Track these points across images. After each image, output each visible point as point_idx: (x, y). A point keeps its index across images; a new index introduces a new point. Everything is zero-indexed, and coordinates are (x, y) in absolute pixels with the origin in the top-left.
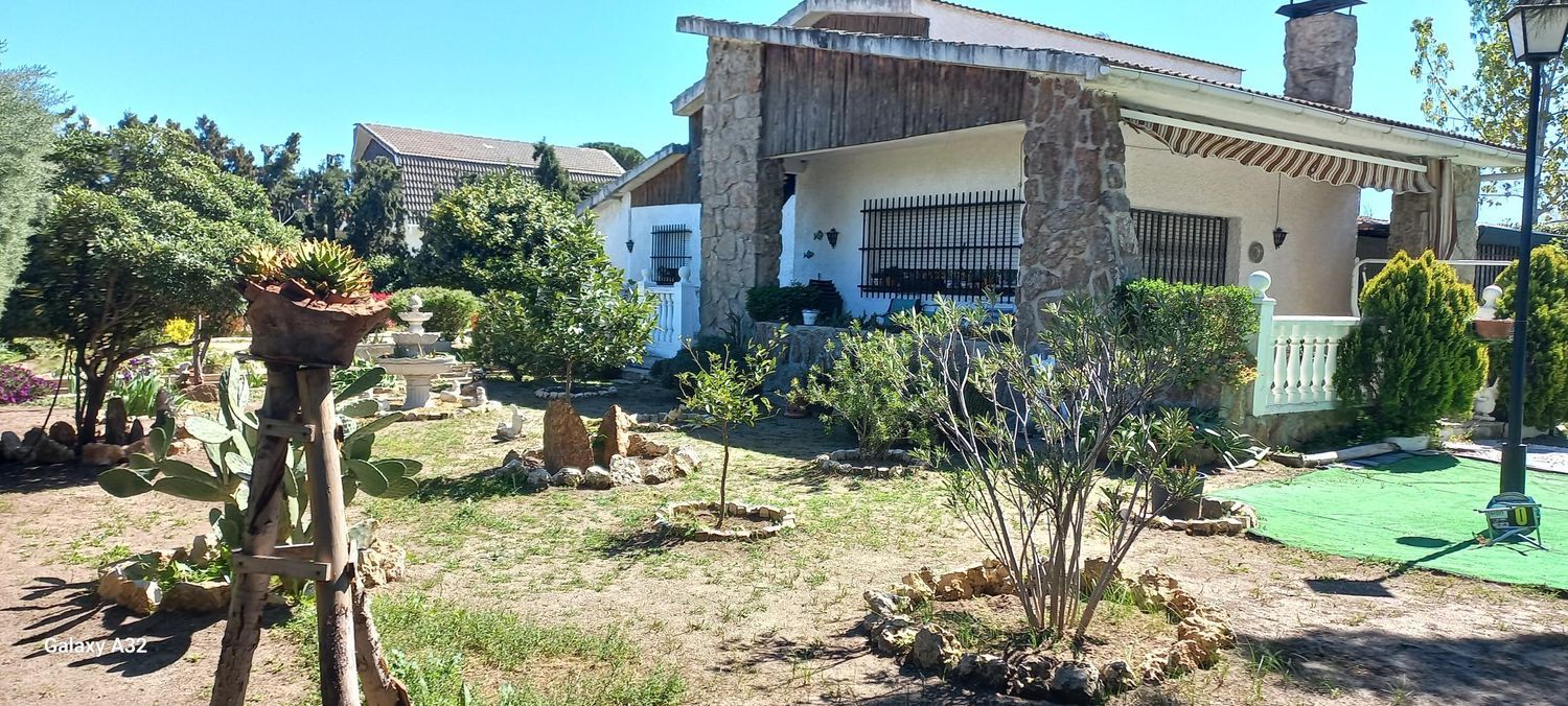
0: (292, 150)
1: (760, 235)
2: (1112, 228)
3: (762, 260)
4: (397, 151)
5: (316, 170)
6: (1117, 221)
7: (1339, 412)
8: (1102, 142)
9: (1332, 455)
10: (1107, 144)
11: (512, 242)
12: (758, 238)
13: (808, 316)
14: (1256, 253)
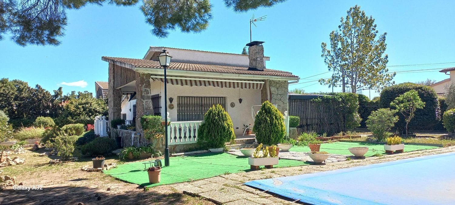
0: (60, 91)
1: (115, 107)
2: (144, 104)
3: (115, 113)
4: (102, 88)
5: (66, 95)
6: (146, 102)
7: (199, 143)
8: (143, 84)
9: (183, 153)
10: (145, 84)
11: (83, 112)
12: (114, 108)
13: (119, 127)
14: (233, 105)
